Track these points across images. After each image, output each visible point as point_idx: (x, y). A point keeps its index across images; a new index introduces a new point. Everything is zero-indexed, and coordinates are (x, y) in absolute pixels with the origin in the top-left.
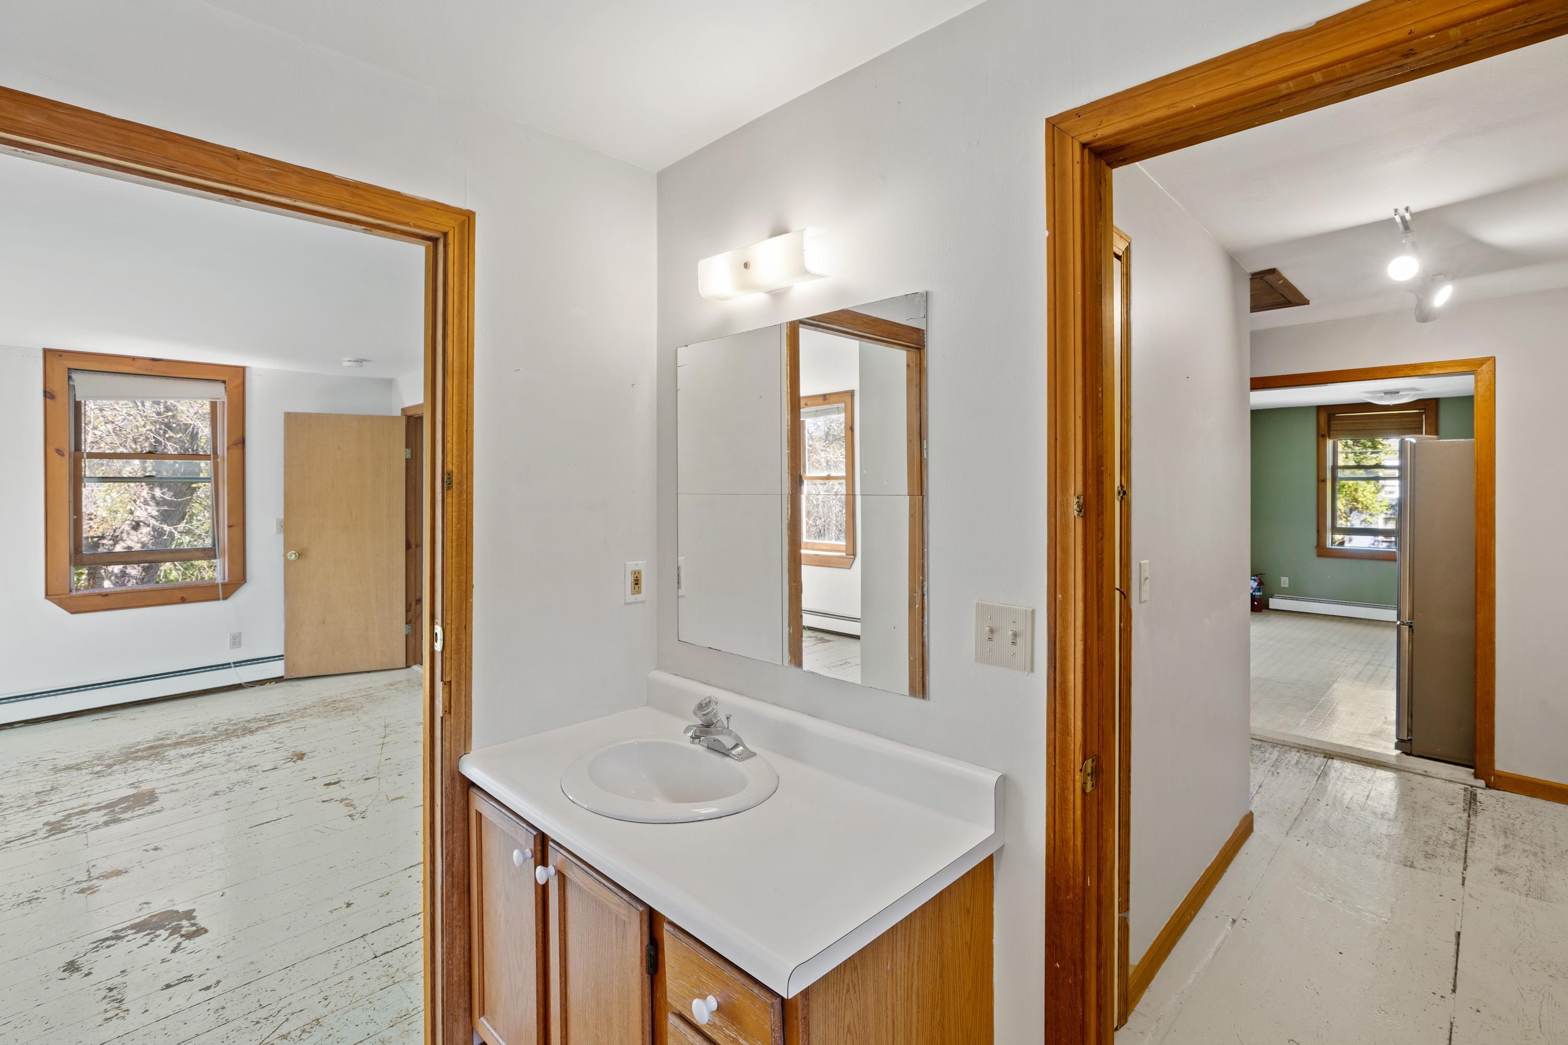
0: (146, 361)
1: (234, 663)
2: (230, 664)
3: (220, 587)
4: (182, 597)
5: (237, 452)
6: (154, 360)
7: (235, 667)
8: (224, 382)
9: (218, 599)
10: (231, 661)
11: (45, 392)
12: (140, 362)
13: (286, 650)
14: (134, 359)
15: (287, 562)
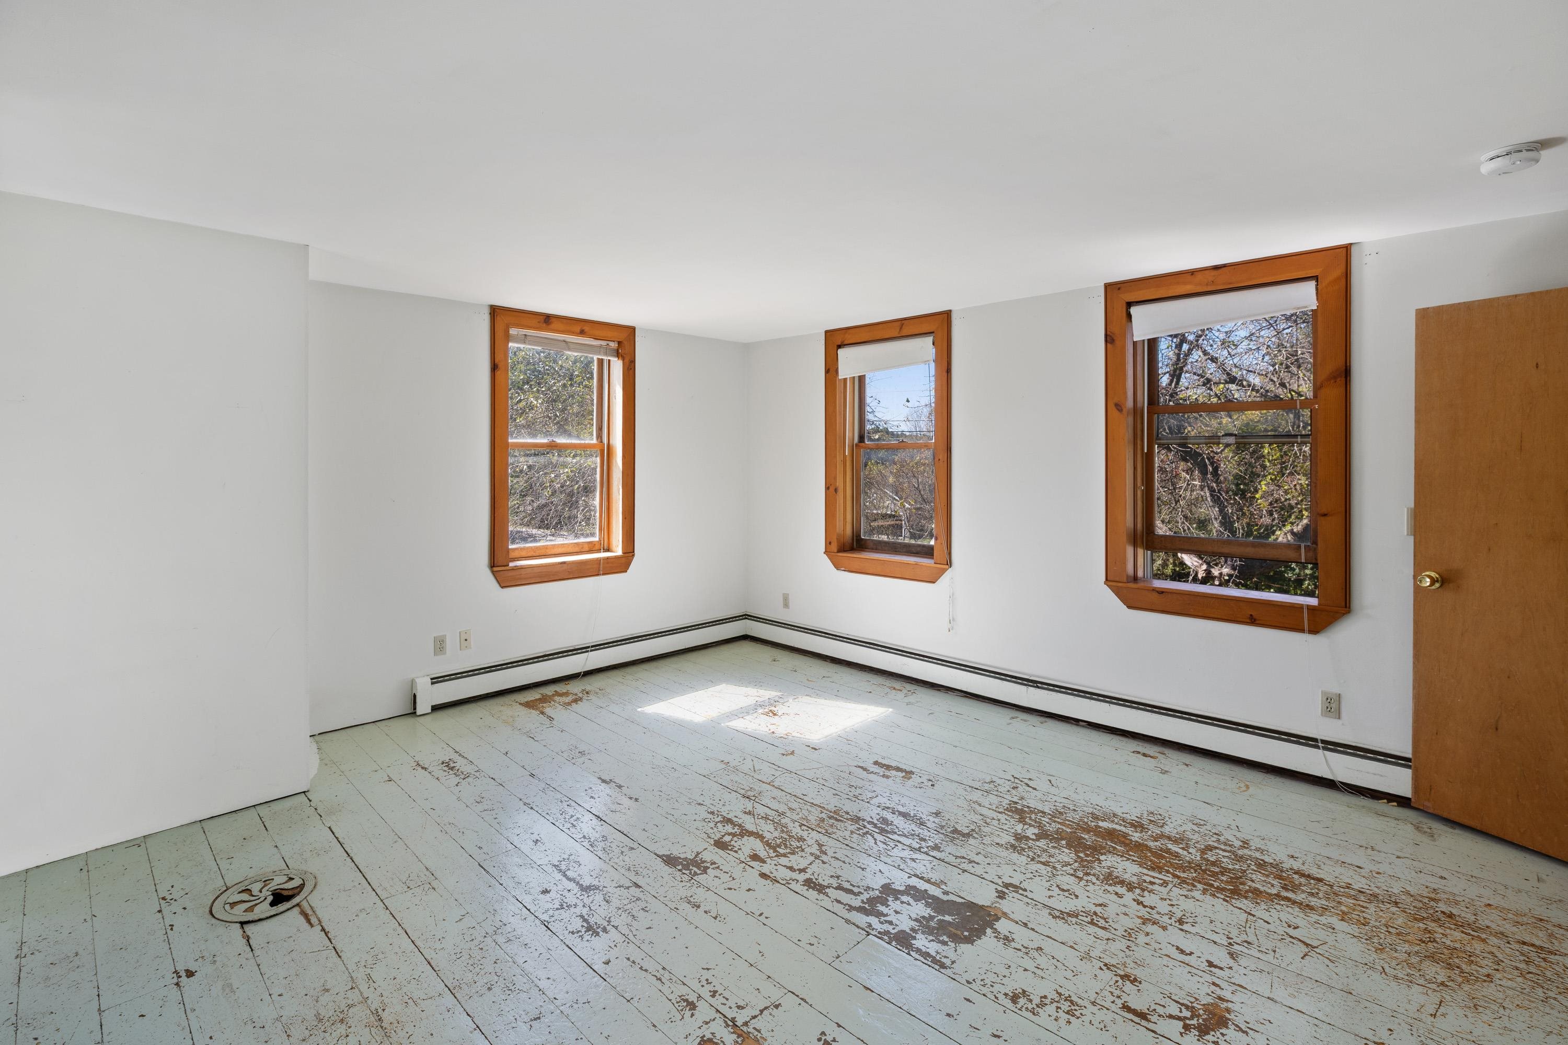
0: (1207, 272)
1: (1323, 742)
2: (1315, 740)
3: (1305, 611)
4: (1251, 615)
5: (1333, 392)
6: (1216, 268)
7: (1325, 749)
8: (1316, 278)
9: (1302, 630)
10: (1319, 737)
11: (1106, 335)
12: (1199, 276)
13: (1415, 751)
14: (1192, 272)
15: (1418, 590)
